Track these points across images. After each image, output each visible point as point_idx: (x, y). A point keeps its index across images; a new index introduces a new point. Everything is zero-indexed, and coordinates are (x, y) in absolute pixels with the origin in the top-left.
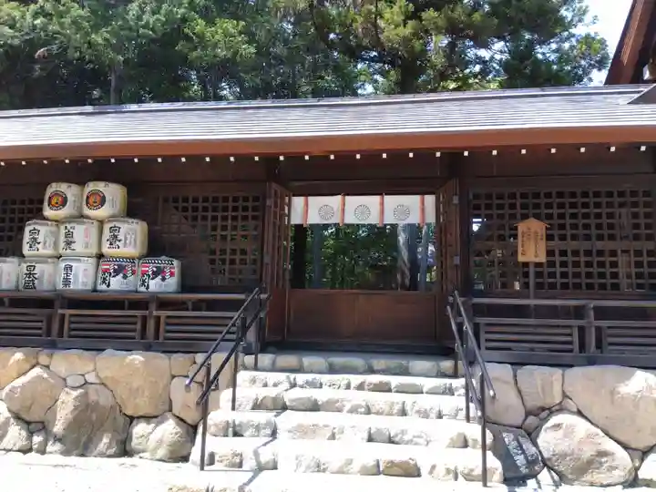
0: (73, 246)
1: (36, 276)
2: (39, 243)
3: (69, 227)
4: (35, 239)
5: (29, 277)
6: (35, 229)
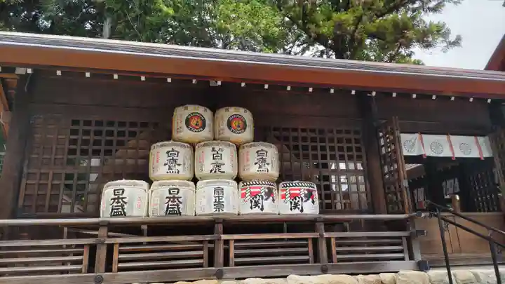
0: (223, 168)
1: (180, 200)
2: (179, 165)
3: (217, 149)
4: (175, 161)
5: (173, 202)
6: (173, 150)
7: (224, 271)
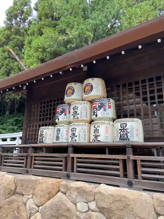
7: (70, 175)
